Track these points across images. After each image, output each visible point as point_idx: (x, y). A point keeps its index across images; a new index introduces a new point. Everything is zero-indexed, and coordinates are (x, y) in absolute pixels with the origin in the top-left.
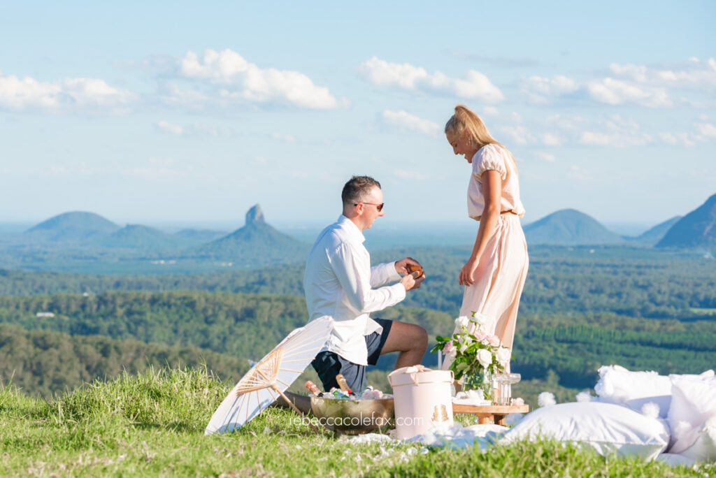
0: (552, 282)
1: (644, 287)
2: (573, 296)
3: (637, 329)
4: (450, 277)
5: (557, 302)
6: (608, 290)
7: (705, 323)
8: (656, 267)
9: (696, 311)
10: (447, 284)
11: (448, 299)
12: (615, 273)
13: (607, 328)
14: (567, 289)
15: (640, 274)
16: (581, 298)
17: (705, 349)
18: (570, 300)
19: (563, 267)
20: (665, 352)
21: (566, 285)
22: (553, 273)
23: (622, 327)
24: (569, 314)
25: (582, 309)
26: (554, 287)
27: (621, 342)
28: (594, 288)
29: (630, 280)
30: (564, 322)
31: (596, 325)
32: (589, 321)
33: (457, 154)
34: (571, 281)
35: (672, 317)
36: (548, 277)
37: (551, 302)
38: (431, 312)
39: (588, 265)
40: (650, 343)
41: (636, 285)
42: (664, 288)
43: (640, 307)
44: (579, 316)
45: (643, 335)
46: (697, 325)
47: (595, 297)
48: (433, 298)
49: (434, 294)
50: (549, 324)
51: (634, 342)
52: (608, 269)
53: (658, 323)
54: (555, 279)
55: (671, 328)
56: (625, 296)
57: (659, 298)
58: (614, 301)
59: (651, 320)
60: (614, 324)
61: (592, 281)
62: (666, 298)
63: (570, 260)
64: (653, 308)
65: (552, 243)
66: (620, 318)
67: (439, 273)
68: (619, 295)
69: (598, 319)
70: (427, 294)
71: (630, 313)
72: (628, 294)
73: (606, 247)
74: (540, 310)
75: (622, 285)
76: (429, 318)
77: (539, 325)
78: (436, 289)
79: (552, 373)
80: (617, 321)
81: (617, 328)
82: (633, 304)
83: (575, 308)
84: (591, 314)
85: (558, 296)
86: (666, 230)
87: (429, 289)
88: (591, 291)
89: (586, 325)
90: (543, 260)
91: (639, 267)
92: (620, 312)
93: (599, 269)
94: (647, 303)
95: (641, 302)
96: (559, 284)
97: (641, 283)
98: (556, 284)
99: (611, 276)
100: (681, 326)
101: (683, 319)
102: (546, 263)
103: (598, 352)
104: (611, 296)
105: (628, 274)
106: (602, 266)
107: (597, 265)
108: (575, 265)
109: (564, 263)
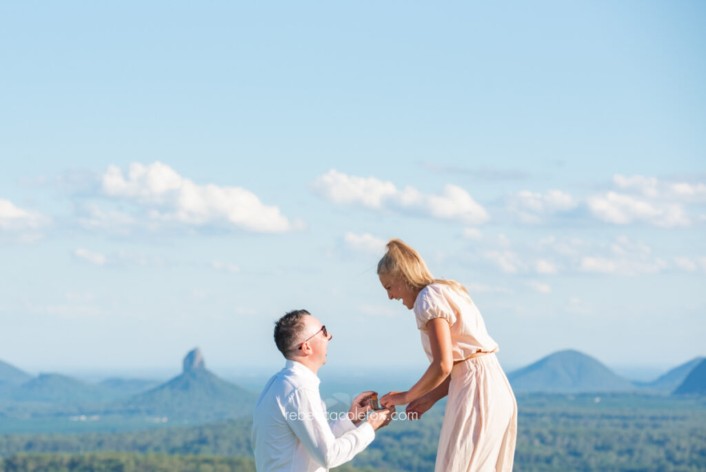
0: (550, 438)
1: (660, 443)
2: (576, 454)
4: (428, 433)
5: (556, 462)
6: (617, 447)
8: (674, 418)
10: (425, 441)
12: (625, 426)
14: (569, 446)
15: (655, 426)
16: (585, 457)
18: (571, 459)
19: (563, 420)
21: (566, 441)
22: (551, 427)
26: (553, 444)
28: (600, 443)
29: (643, 434)
33: (391, 298)
34: (573, 436)
36: (545, 432)
37: (549, 461)
39: (593, 417)
41: (650, 440)
42: (684, 444)
43: (655, 467)
47: (602, 455)
48: (407, 458)
49: (408, 453)
52: (616, 421)
54: (554, 434)
56: (637, 454)
57: (678, 456)
58: (624, 459)
61: (597, 435)
62: (686, 455)
63: (572, 410)
64: (671, 468)
65: (549, 390)
68: (630, 452)
72: (641, 451)
73: (614, 395)
75: (634, 439)
78: (411, 447)
82: (647, 463)
85: (557, 454)
86: (685, 374)
87: (402, 447)
88: (597, 448)
90: (539, 410)
91: (653, 418)
93: (606, 422)
94: (664, 462)
95: (657, 461)
96: (559, 440)
97: (656, 437)
98: (555, 439)
99: (620, 430)
102: (542, 415)
104: (620, 453)
105: (640, 426)
106: (609, 417)
107: (603, 417)
108: (576, 417)
109: (564, 415)
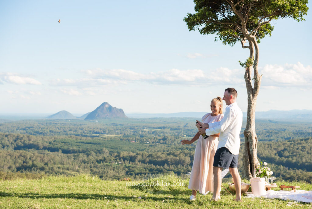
0: (60, 128)
2: (65, 131)
3: (80, 139)
4: (35, 127)
5: (61, 133)
6: (73, 130)
7: (96, 138)
8: (85, 124)
9: (94, 135)
10: (35, 129)
11: (35, 132)
12: (75, 126)
13: (73, 139)
14: (64, 130)
15: (81, 126)
16: (67, 132)
17: (96, 144)
18: (64, 132)
19: (63, 124)
20: (87, 145)
22: (60, 126)
23: (77, 139)
24: (64, 136)
25: (67, 135)
27: (77, 143)
28: (70, 129)
29: (78, 128)
30: (63, 138)
31: (70, 139)
32: (69, 138)
34: (64, 128)
35: (88, 136)
36: (59, 127)
37: (60, 133)
38: (31, 136)
40: (83, 143)
41: (80, 129)
42: (86, 129)
43: (81, 134)
44: (66, 136)
45: (82, 141)
46: (94, 138)
47: (70, 132)
48: (31, 132)
49: (31, 131)
50: (59, 138)
51: (79, 142)
52: (73, 125)
53: (85, 138)
55: (88, 139)
56: (77, 131)
57: (85, 132)
58: (75, 132)
59: (83, 137)
60: (75, 138)
61: (69, 128)
62: (87, 132)
64: (84, 134)
65: (60, 118)
66: (76, 137)
67: (32, 126)
68: (76, 131)
69: (71, 137)
70: (30, 131)
71: (78, 135)
72: (78, 131)
73: (73, 120)
74: (57, 135)
75: (77, 129)
76: (30, 137)
77: (57, 138)
78: (32, 130)
79: (60, 150)
80: (75, 137)
81: (76, 139)
82: (79, 133)
83: (65, 134)
84: (69, 136)
85: (61, 131)
86: (87, 116)
87: (30, 130)
88: (69, 130)
89: (68, 138)
90: (58, 123)
91: (80, 124)
92: (76, 135)
93: (71, 125)
94: (83, 133)
95: (81, 133)
96: (62, 128)
97: (81, 128)
98: (61, 128)
99: (74, 127)
100: (90, 138)
101: (91, 137)
102: (58, 124)
103: (71, 145)
104: (74, 131)
105: (78, 126)
106: (72, 124)
107: (71, 124)
108: (65, 124)
109: (62, 124)
